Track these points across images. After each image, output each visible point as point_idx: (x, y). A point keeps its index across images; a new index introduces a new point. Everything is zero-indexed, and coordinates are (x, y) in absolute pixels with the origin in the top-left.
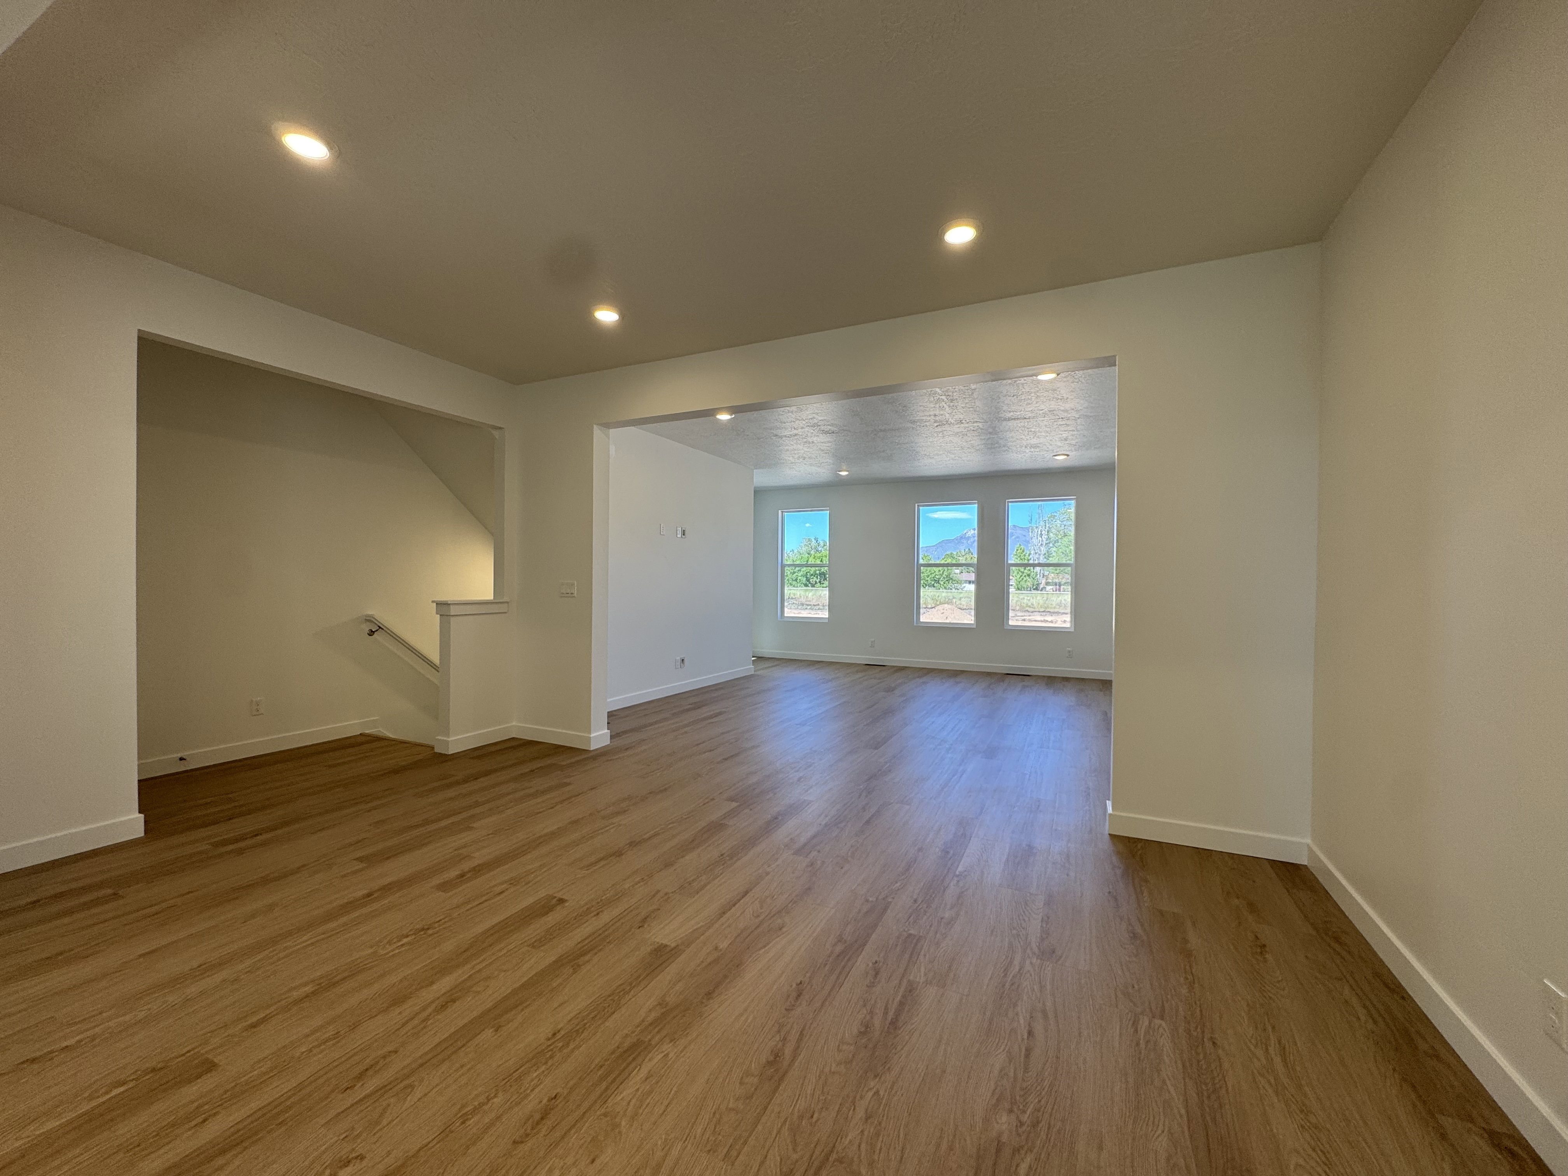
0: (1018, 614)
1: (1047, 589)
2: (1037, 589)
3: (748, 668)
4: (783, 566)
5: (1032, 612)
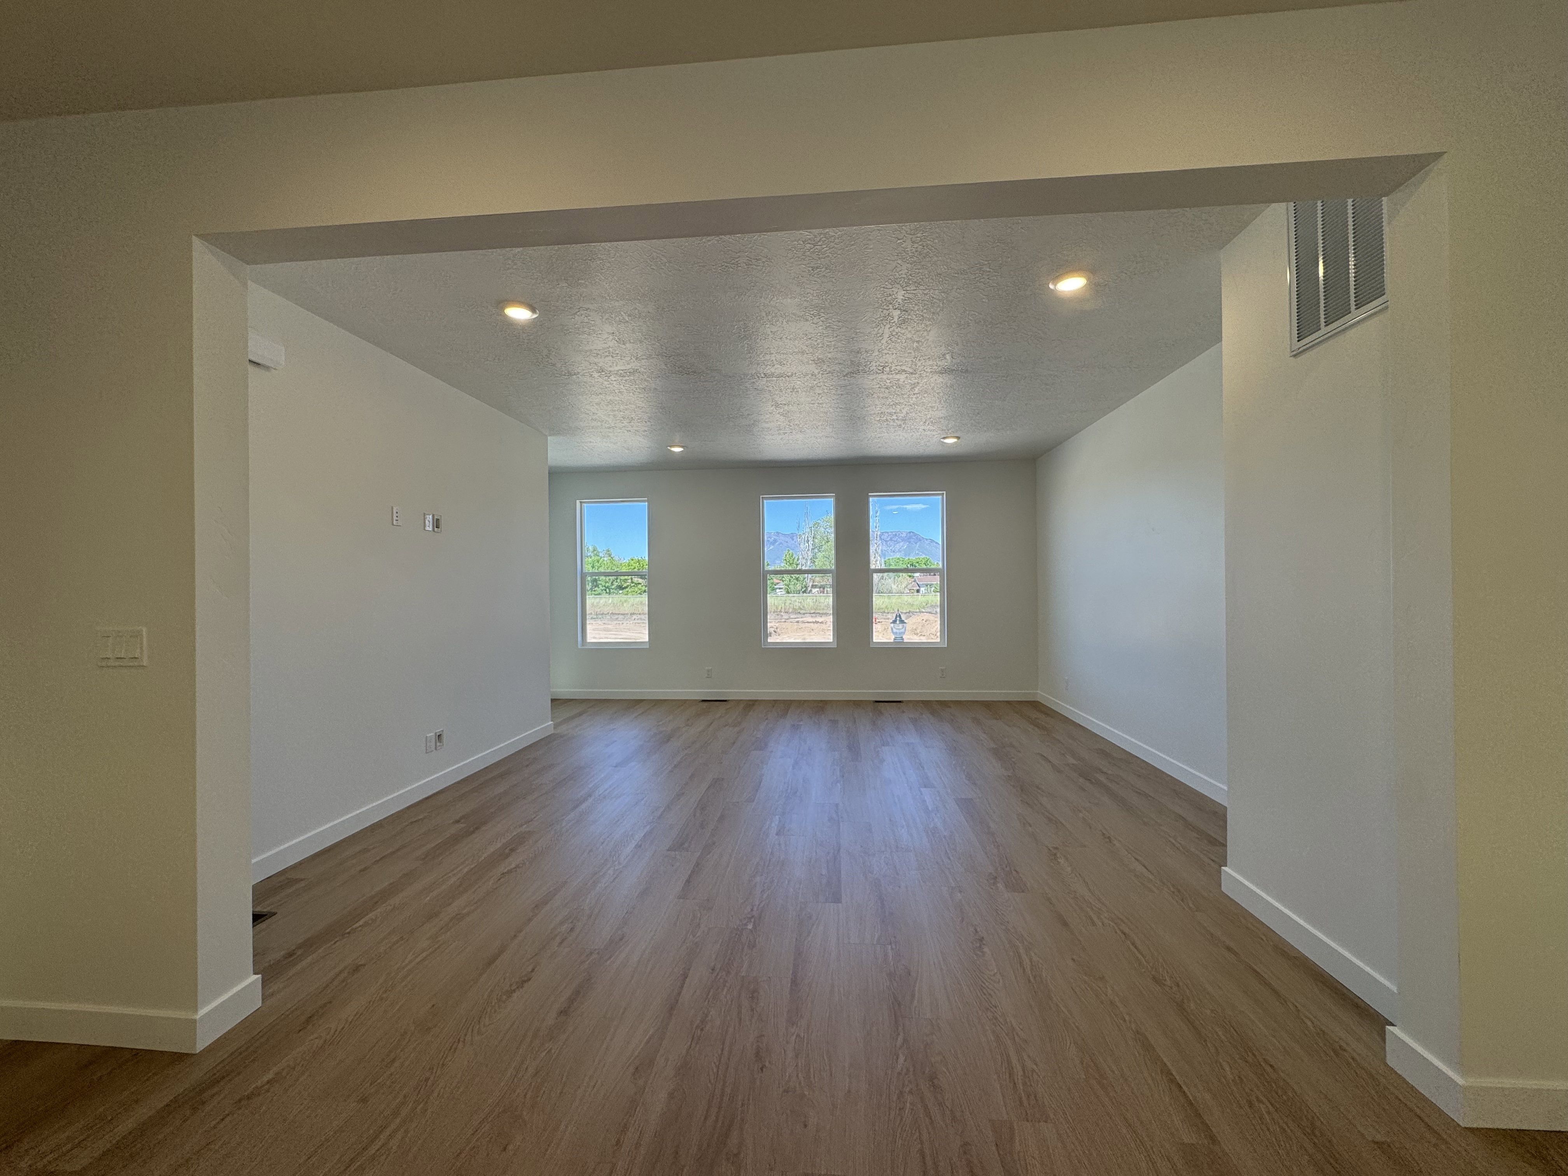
0: (792, 617)
1: (813, 592)
2: (804, 592)
3: (545, 726)
4: (583, 576)
5: (804, 614)
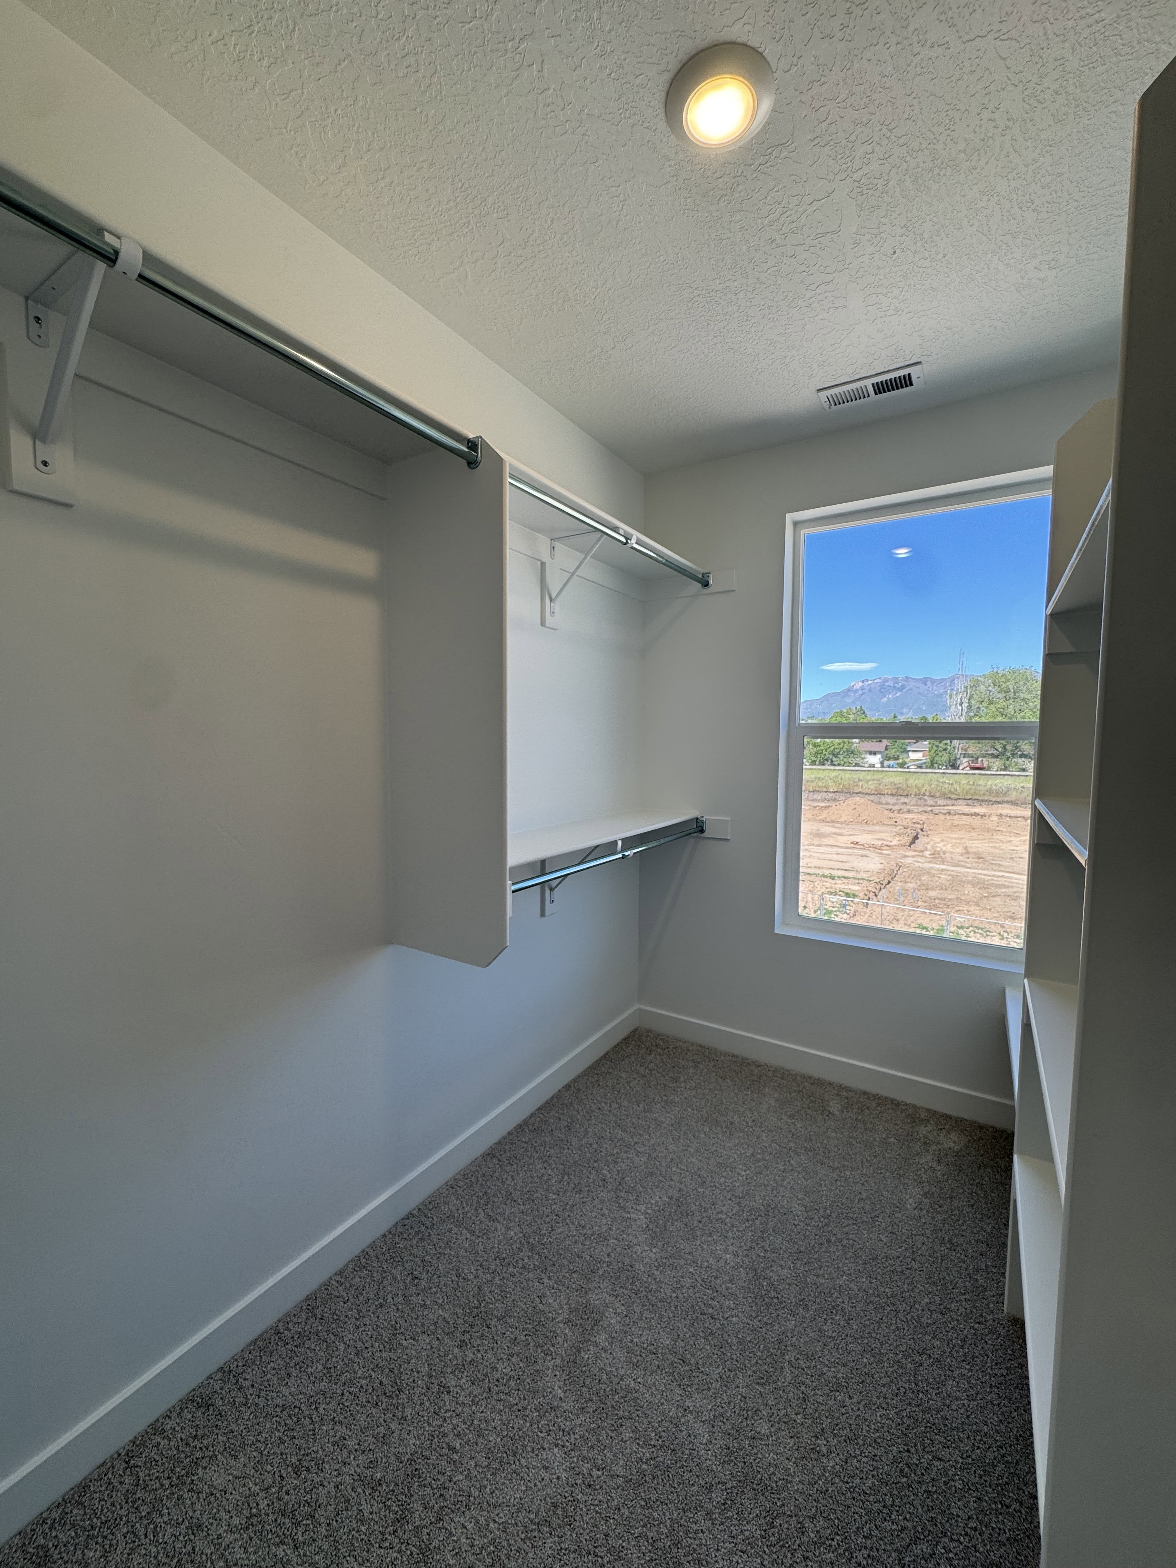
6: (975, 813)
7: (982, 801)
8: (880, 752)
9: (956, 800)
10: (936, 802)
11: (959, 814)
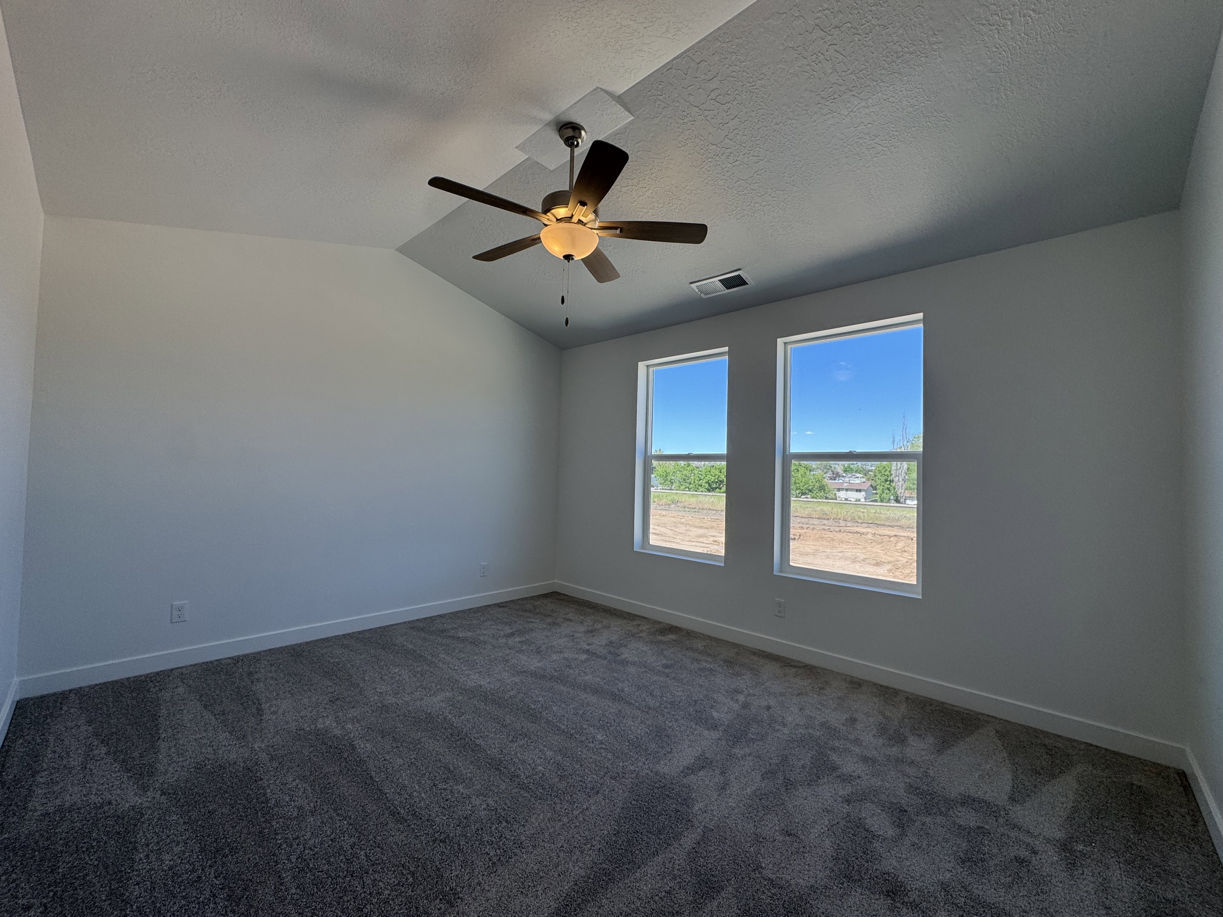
6: (857, 532)
7: (880, 525)
8: (864, 490)
9: (862, 523)
10: (846, 524)
11: (847, 532)
